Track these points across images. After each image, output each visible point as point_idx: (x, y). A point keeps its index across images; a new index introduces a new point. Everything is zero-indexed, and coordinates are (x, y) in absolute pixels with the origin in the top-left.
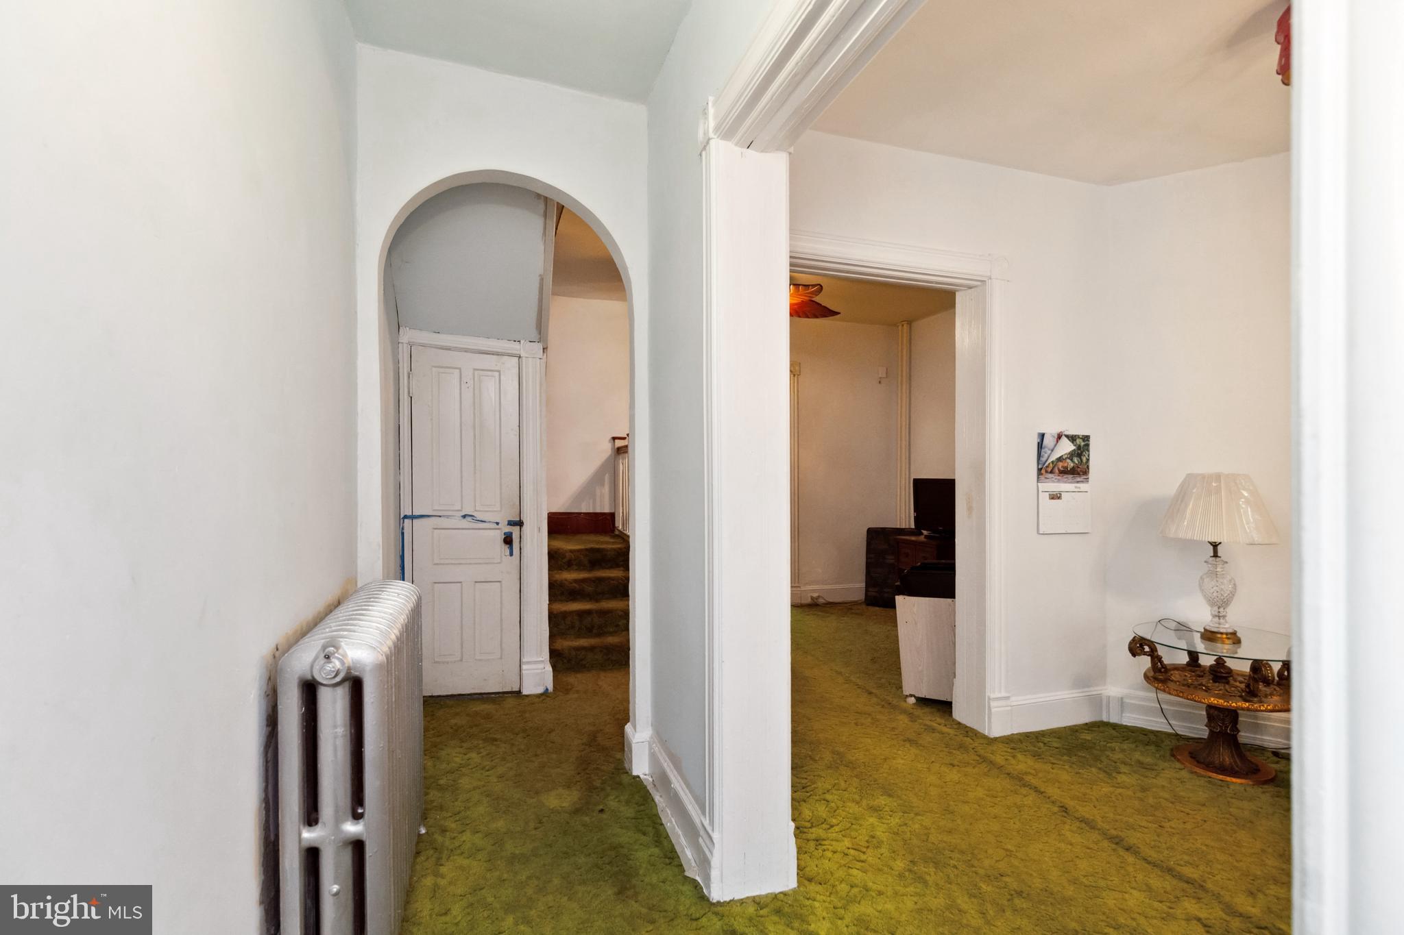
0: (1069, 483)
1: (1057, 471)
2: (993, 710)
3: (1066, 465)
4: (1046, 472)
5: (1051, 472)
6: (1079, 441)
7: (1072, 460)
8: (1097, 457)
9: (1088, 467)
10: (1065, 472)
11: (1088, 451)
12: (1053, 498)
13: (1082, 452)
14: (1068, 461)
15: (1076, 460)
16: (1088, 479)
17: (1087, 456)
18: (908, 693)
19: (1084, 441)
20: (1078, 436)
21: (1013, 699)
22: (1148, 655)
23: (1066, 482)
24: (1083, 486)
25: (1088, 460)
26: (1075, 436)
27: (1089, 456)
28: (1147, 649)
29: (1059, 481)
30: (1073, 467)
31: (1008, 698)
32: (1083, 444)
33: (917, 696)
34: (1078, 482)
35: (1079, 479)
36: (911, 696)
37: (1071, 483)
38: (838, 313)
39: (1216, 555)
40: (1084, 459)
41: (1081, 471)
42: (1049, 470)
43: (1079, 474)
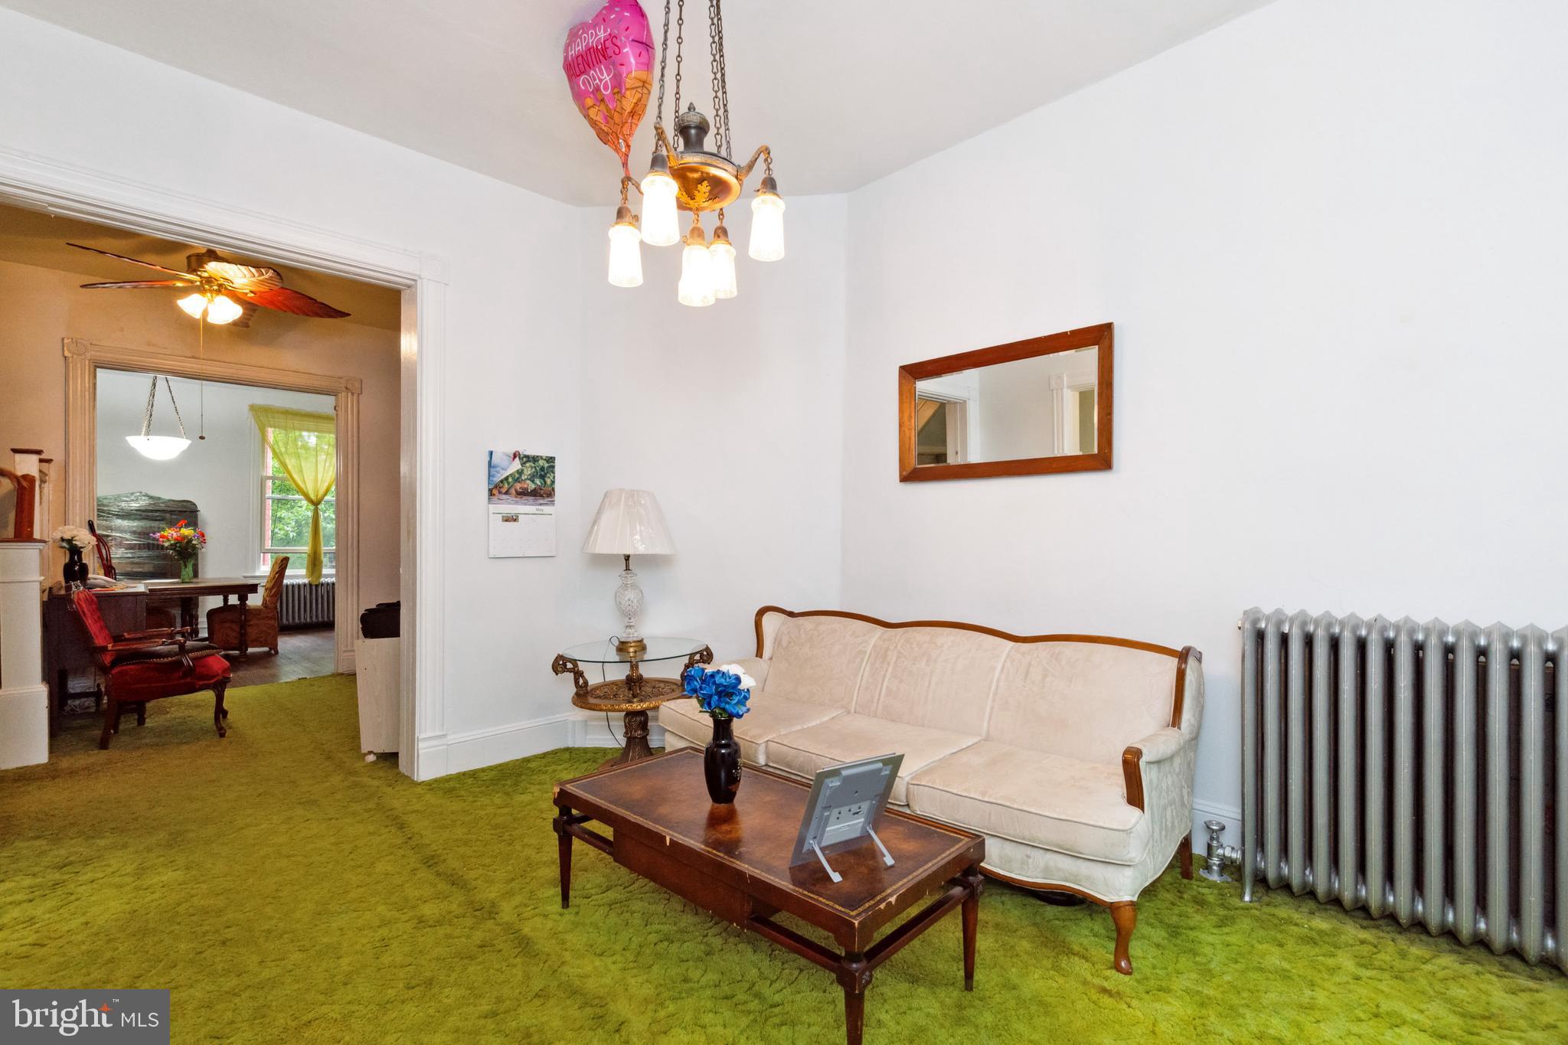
0: (530, 505)
1: (514, 492)
2: (420, 752)
3: (526, 486)
4: (500, 493)
5: (506, 493)
6: (541, 462)
7: (533, 481)
8: (563, 480)
9: (553, 490)
10: (523, 493)
11: (554, 473)
12: (506, 521)
13: (546, 474)
14: (528, 482)
15: (538, 481)
16: (553, 501)
17: (552, 478)
18: (366, 751)
19: (548, 462)
20: (541, 457)
21: (449, 738)
22: (571, 672)
23: (526, 504)
24: (547, 509)
25: (553, 482)
26: (538, 457)
27: (554, 478)
28: (569, 665)
29: (516, 503)
30: (535, 489)
31: (444, 736)
32: (546, 465)
33: (375, 751)
34: (541, 504)
35: (542, 502)
36: (370, 752)
37: (533, 505)
38: (349, 315)
39: (627, 569)
40: (549, 481)
41: (544, 493)
42: (504, 490)
43: (542, 496)
